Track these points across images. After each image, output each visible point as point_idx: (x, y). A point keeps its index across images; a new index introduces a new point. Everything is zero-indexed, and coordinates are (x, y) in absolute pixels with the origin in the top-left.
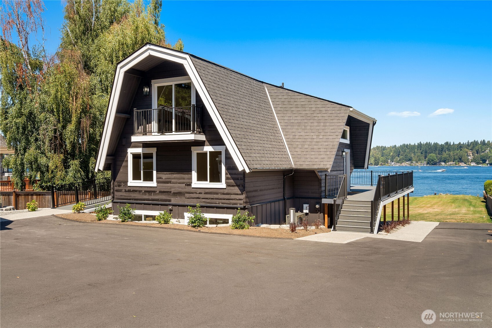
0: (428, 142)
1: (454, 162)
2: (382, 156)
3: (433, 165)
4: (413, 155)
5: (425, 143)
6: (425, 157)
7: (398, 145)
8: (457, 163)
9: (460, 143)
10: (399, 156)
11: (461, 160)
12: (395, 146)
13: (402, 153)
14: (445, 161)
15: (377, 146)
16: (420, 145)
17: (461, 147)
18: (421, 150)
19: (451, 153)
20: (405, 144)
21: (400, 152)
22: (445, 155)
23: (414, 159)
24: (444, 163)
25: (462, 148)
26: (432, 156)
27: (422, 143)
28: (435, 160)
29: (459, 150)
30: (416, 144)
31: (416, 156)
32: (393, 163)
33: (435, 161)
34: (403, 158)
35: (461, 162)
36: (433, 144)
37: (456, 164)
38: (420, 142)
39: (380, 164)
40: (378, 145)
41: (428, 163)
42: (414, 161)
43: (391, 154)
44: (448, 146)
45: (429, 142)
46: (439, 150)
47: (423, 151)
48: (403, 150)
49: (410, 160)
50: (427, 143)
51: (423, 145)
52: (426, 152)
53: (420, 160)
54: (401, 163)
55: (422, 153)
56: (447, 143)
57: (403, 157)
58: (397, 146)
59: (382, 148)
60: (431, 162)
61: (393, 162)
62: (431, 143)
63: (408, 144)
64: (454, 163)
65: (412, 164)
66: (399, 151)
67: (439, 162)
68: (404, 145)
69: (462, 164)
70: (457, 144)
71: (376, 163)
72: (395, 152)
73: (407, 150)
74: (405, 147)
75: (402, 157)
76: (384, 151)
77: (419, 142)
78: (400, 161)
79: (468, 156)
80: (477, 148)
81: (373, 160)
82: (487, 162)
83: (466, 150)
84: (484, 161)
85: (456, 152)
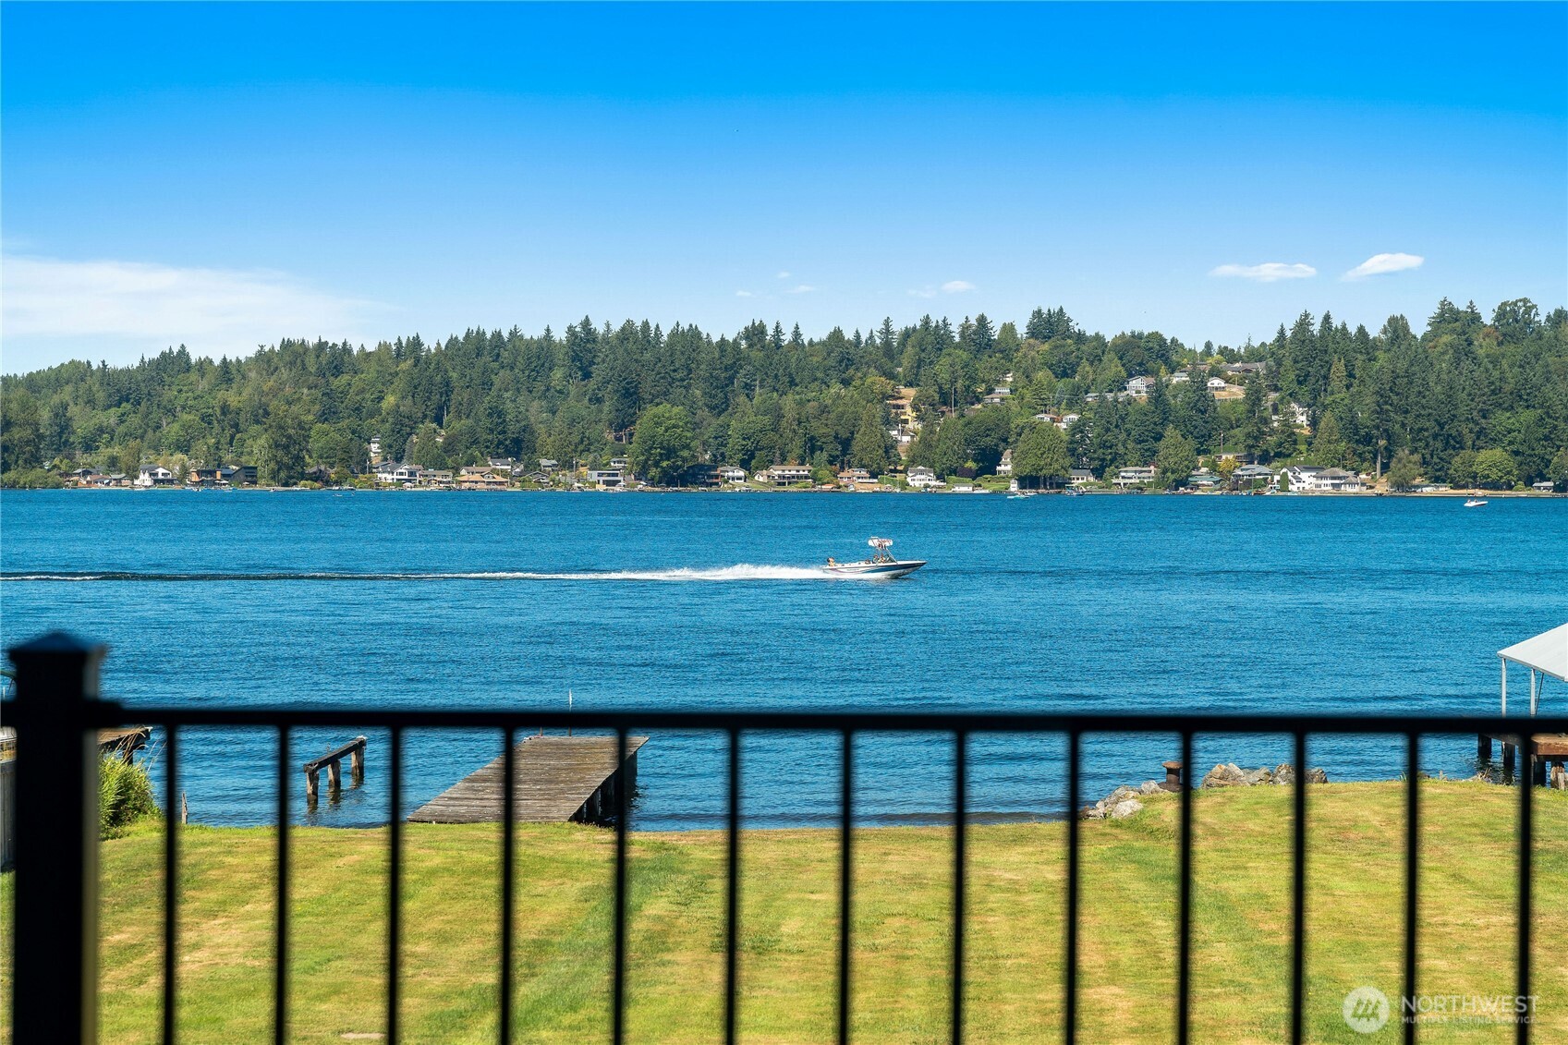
0: (638, 324)
1: (802, 464)
2: (324, 417)
3: (669, 479)
4: (536, 412)
5: (616, 327)
6: (622, 425)
7: (433, 340)
8: (824, 473)
9: (837, 334)
10: (438, 420)
11: (843, 454)
12: (416, 343)
13: (461, 396)
14: (747, 461)
15: (287, 345)
16: (584, 345)
17: (846, 362)
18: (588, 376)
19: (788, 403)
20: (481, 334)
21: (447, 387)
22: (747, 416)
23: (544, 438)
25: (851, 371)
26: (667, 417)
27: (598, 326)
29: (836, 386)
30: (560, 335)
32: (404, 468)
33: (685, 453)
34: (472, 431)
35: (849, 466)
36: (667, 337)
37: (817, 480)
38: (586, 323)
39: (309, 471)
40: (295, 337)
41: (643, 473)
42: (546, 455)
43: (390, 400)
44: (762, 357)
45: (646, 324)
46: (712, 380)
47: (606, 384)
48: (475, 373)
49: (517, 446)
50: (627, 330)
51: (606, 340)
52: (626, 393)
53: (583, 448)
54: (457, 473)
55: (596, 399)
56: (755, 333)
57: (470, 422)
59: (323, 359)
60: (657, 464)
61: (398, 460)
62: (653, 328)
63: (505, 335)
64: (805, 471)
65: (533, 477)
66: (447, 382)
67: (711, 466)
68: (476, 339)
69: (857, 482)
70: (822, 343)
71: (284, 467)
72: (412, 388)
73: (501, 379)
75: (460, 425)
76: (339, 383)
77: (576, 322)
78: (449, 457)
79: (891, 422)
80: (941, 370)
81: (257, 448)
82: (1006, 467)
83: (876, 381)
84: (987, 462)
85: (816, 394)
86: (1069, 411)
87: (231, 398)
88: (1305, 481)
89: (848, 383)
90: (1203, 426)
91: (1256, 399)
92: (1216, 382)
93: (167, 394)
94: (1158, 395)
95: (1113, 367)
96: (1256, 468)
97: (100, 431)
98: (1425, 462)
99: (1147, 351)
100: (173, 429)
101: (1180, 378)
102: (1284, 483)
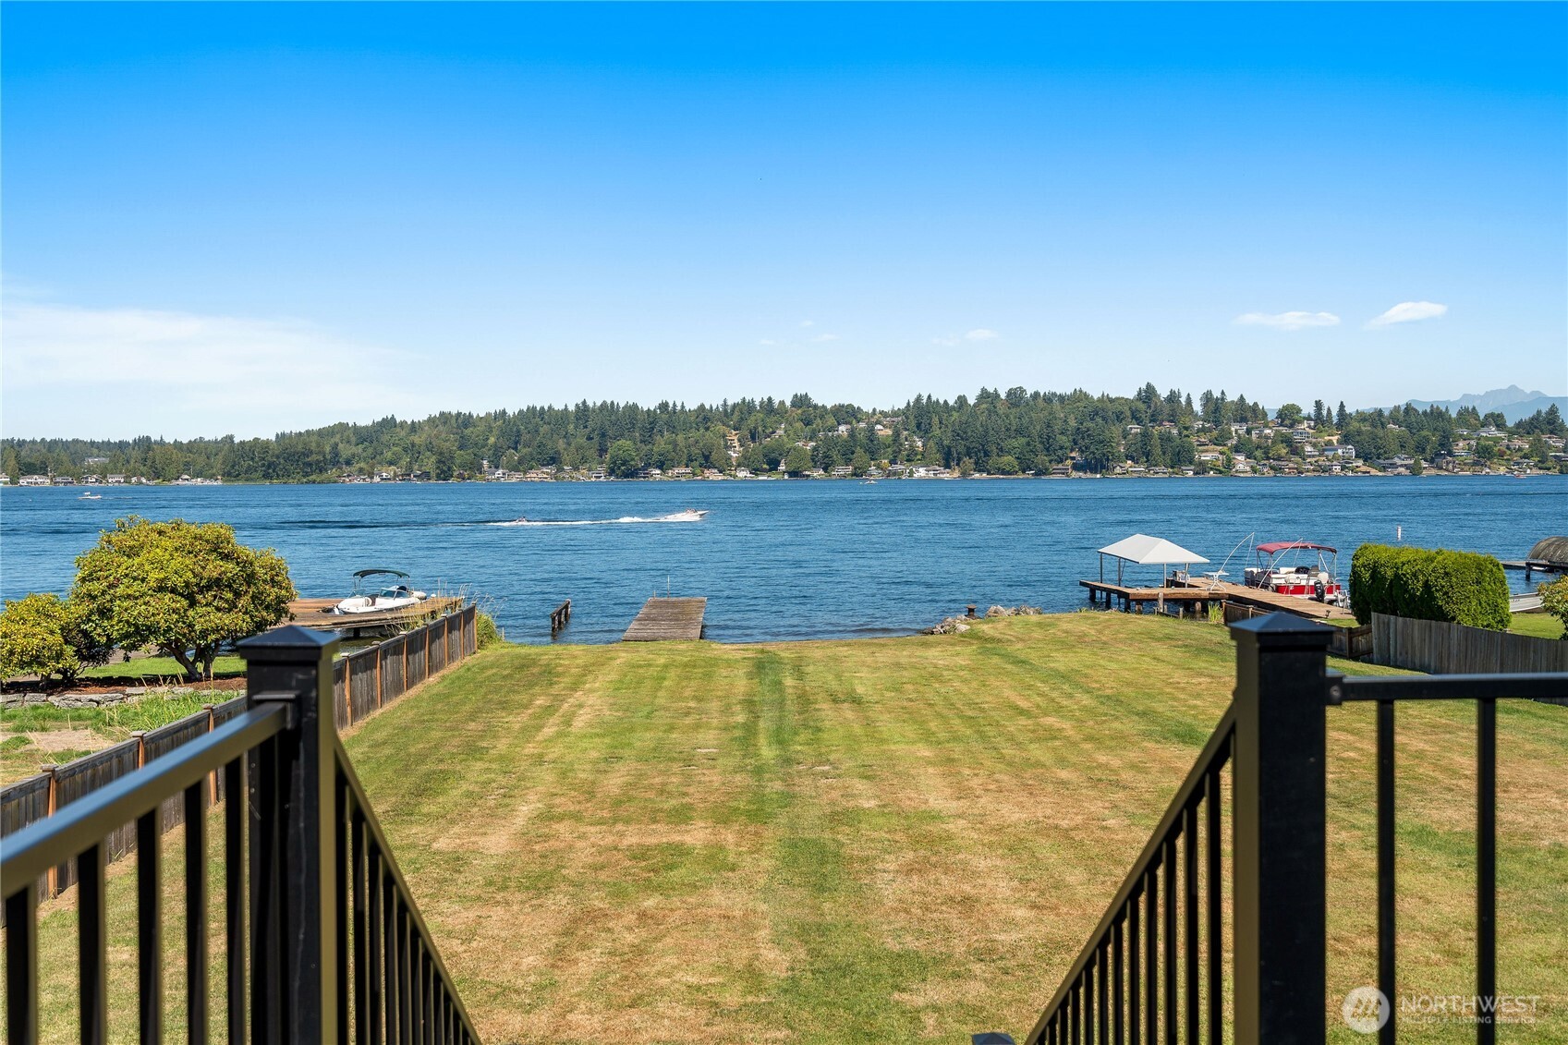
0: (609, 402)
1: (687, 466)
2: (461, 448)
3: (626, 475)
4: (561, 444)
5: (598, 404)
6: (603, 452)
7: (512, 410)
8: (698, 471)
9: (702, 405)
10: (516, 449)
11: (707, 461)
12: (504, 412)
13: (525, 437)
14: (661, 466)
15: (442, 414)
16: (583, 411)
17: (706, 419)
18: (586, 427)
19: (680, 438)
20: (534, 408)
21: (519, 434)
22: (661, 444)
23: (565, 457)
24: (658, 472)
25: (709, 424)
26: (623, 446)
27: (590, 403)
28: (633, 459)
29: (702, 430)
30: (572, 408)
31: (572, 448)
32: (500, 471)
33: (632, 463)
34: (531, 454)
35: (709, 468)
36: (622, 405)
37: (694, 474)
38: (584, 402)
39: (455, 474)
40: (446, 411)
41: (611, 472)
42: (566, 465)
43: (492, 440)
44: (667, 417)
45: (612, 402)
46: (643, 428)
47: (594, 430)
48: (530, 426)
49: (554, 460)
50: (604, 404)
51: (594, 410)
52: (603, 435)
53: (584, 460)
54: (525, 473)
55: (589, 438)
56: (664, 406)
57: (530, 449)
59: (460, 421)
60: (619, 468)
61: (497, 467)
62: (616, 404)
63: (546, 408)
64: (688, 470)
65: (561, 475)
66: (518, 431)
67: (645, 468)
68: (532, 410)
69: (713, 475)
70: (695, 411)
71: (443, 472)
72: (503, 433)
73: (544, 429)
74: (536, 418)
75: (527, 451)
76: (467, 432)
77: (580, 402)
78: (521, 466)
79: (728, 447)
80: (751, 422)
81: (430, 463)
82: (782, 467)
83: (721, 428)
84: (773, 465)
85: (694, 434)
86: (811, 439)
87: (416, 439)
88: (921, 473)
89: (707, 429)
90: (873, 448)
91: (897, 434)
92: (879, 427)
93: (385, 438)
94: (852, 434)
95: (831, 421)
96: (898, 467)
97: (353, 456)
98: (976, 463)
99: (847, 413)
100: (389, 455)
101: (862, 425)
102: (911, 473)
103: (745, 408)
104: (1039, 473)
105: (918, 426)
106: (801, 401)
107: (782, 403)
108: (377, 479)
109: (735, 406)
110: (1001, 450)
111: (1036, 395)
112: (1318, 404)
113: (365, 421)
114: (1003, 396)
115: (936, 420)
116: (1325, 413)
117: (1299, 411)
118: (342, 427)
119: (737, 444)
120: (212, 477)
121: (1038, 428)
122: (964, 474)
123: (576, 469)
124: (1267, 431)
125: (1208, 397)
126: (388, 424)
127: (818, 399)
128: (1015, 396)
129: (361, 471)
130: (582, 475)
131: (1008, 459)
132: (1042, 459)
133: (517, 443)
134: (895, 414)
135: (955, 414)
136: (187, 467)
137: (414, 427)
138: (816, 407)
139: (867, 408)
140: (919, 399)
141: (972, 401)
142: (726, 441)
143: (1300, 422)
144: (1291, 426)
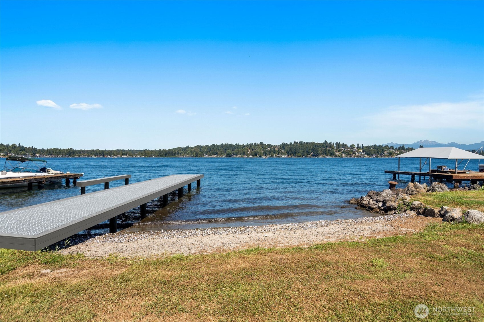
1: (240, 155)
2: (200, 151)
3: (229, 157)
4: (218, 151)
5: (225, 144)
6: (225, 152)
9: (243, 144)
11: (244, 154)
12: (208, 145)
13: (212, 150)
14: (236, 155)
15: (197, 145)
16: (222, 145)
17: (244, 146)
19: (239, 150)
20: (213, 144)
21: (210, 149)
22: (236, 151)
26: (229, 151)
27: (223, 144)
30: (220, 144)
31: (220, 152)
33: (231, 154)
36: (229, 144)
37: (242, 156)
41: (227, 156)
43: (206, 150)
44: (237, 146)
45: (227, 143)
46: (233, 148)
48: (213, 148)
49: (217, 154)
55: (223, 150)
56: (237, 144)
58: (209, 145)
59: (200, 147)
61: (206, 155)
63: (215, 144)
65: (218, 156)
66: (210, 148)
67: (233, 155)
69: (245, 157)
71: (196, 155)
72: (208, 149)
73: (215, 148)
74: (214, 146)
75: (212, 152)
78: (211, 155)
79: (248, 152)
80: (252, 147)
81: (194, 154)
82: (258, 155)
83: (247, 148)
84: (256, 155)
85: (242, 149)
86: (263, 150)
87: (192, 150)
88: (283, 156)
89: (244, 148)
90: (274, 152)
91: (279, 149)
92: (275, 148)
93: (187, 150)
94: (271, 149)
95: (267, 147)
96: (279, 155)
97: (181, 153)
98: (294, 155)
99: (270, 146)
100: (187, 153)
101: (272, 148)
102: (282, 157)
103: (251, 145)
104: (305, 157)
105: (283, 148)
106: (261, 143)
107: (258, 144)
108: (185, 157)
109: (249, 144)
110: (298, 152)
111: (305, 142)
112: (358, 145)
113: (184, 147)
114: (298, 143)
115: (286, 147)
116: (359, 146)
117: (354, 146)
118: (180, 148)
119: (250, 151)
120: (156, 156)
121: (305, 148)
122: (291, 157)
123: (221, 155)
124: (348, 149)
125: (337, 143)
126: (188, 147)
127: (264, 143)
128: (301, 143)
129: (182, 155)
130: (221, 156)
131: (299, 154)
132: (306, 154)
133: (210, 151)
134: (279, 146)
135: (290, 146)
136: (152, 155)
137: (192, 148)
138: (264, 144)
139: (273, 145)
140: (283, 143)
141: (293, 144)
142: (248, 150)
143: (355, 148)
144: (353, 148)
